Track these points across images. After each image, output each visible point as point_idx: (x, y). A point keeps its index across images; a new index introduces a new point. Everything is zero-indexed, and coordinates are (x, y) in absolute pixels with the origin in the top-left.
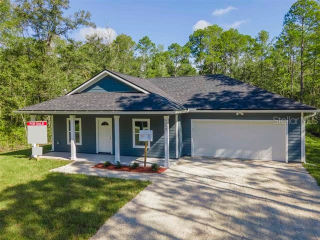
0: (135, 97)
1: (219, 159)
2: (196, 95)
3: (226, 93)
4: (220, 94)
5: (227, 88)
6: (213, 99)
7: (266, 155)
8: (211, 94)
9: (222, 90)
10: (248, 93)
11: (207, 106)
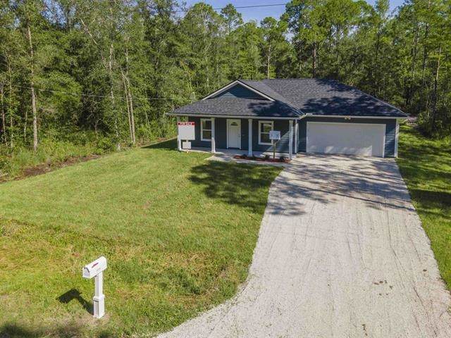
0: (264, 104)
1: (328, 155)
2: (311, 100)
3: (336, 99)
4: (331, 100)
5: (337, 94)
6: (325, 105)
7: (367, 152)
8: (324, 100)
9: (333, 95)
10: (356, 100)
11: (321, 111)
